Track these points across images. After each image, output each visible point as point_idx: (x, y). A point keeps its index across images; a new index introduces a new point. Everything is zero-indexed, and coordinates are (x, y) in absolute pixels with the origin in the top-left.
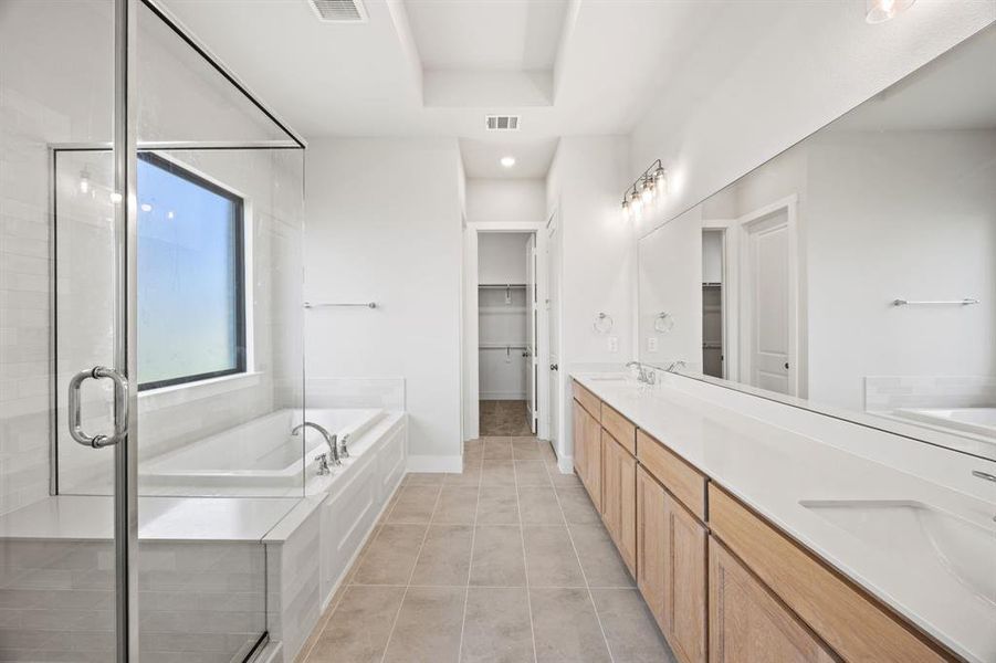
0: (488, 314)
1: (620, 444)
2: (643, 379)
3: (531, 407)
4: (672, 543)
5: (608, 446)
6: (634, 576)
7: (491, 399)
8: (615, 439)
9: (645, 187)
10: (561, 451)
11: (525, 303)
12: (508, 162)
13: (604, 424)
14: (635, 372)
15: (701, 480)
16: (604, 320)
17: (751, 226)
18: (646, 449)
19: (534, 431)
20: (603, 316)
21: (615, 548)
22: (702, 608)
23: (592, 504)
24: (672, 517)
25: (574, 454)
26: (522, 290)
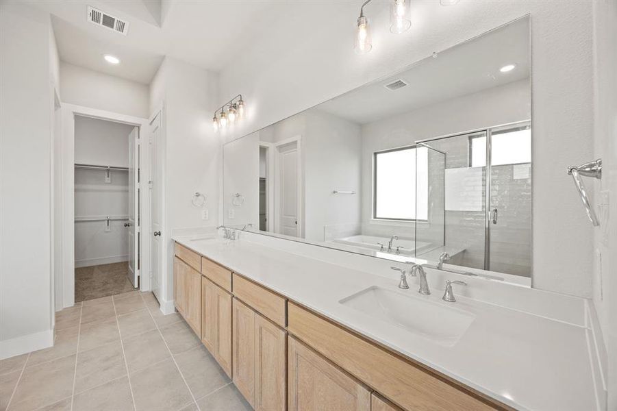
0: (85, 191)
1: (218, 285)
2: (227, 236)
3: (133, 267)
4: (261, 346)
5: (207, 287)
6: (230, 376)
7: (87, 265)
8: (214, 283)
9: (230, 110)
10: (164, 298)
11: (126, 183)
12: (112, 60)
13: (204, 272)
14: (221, 232)
15: (283, 301)
16: (200, 197)
17: (281, 148)
18: (240, 286)
19: (136, 286)
20: (198, 195)
21: (213, 359)
22: (283, 384)
23: (192, 332)
24: (261, 329)
25: (175, 298)
26: (125, 172)
